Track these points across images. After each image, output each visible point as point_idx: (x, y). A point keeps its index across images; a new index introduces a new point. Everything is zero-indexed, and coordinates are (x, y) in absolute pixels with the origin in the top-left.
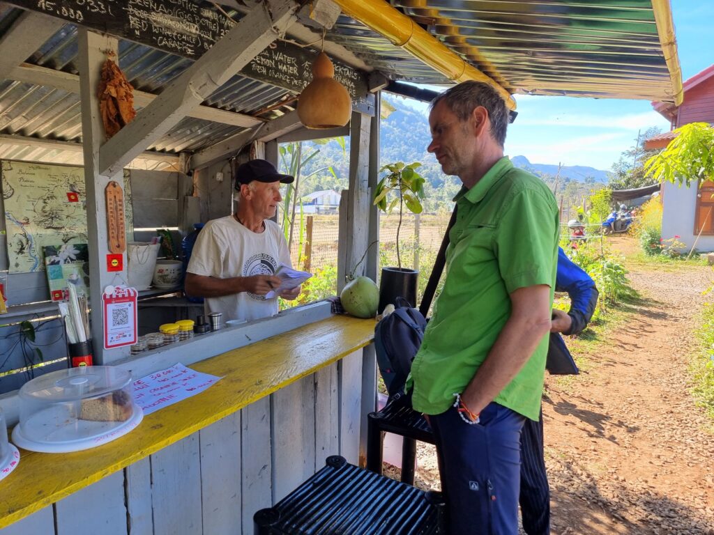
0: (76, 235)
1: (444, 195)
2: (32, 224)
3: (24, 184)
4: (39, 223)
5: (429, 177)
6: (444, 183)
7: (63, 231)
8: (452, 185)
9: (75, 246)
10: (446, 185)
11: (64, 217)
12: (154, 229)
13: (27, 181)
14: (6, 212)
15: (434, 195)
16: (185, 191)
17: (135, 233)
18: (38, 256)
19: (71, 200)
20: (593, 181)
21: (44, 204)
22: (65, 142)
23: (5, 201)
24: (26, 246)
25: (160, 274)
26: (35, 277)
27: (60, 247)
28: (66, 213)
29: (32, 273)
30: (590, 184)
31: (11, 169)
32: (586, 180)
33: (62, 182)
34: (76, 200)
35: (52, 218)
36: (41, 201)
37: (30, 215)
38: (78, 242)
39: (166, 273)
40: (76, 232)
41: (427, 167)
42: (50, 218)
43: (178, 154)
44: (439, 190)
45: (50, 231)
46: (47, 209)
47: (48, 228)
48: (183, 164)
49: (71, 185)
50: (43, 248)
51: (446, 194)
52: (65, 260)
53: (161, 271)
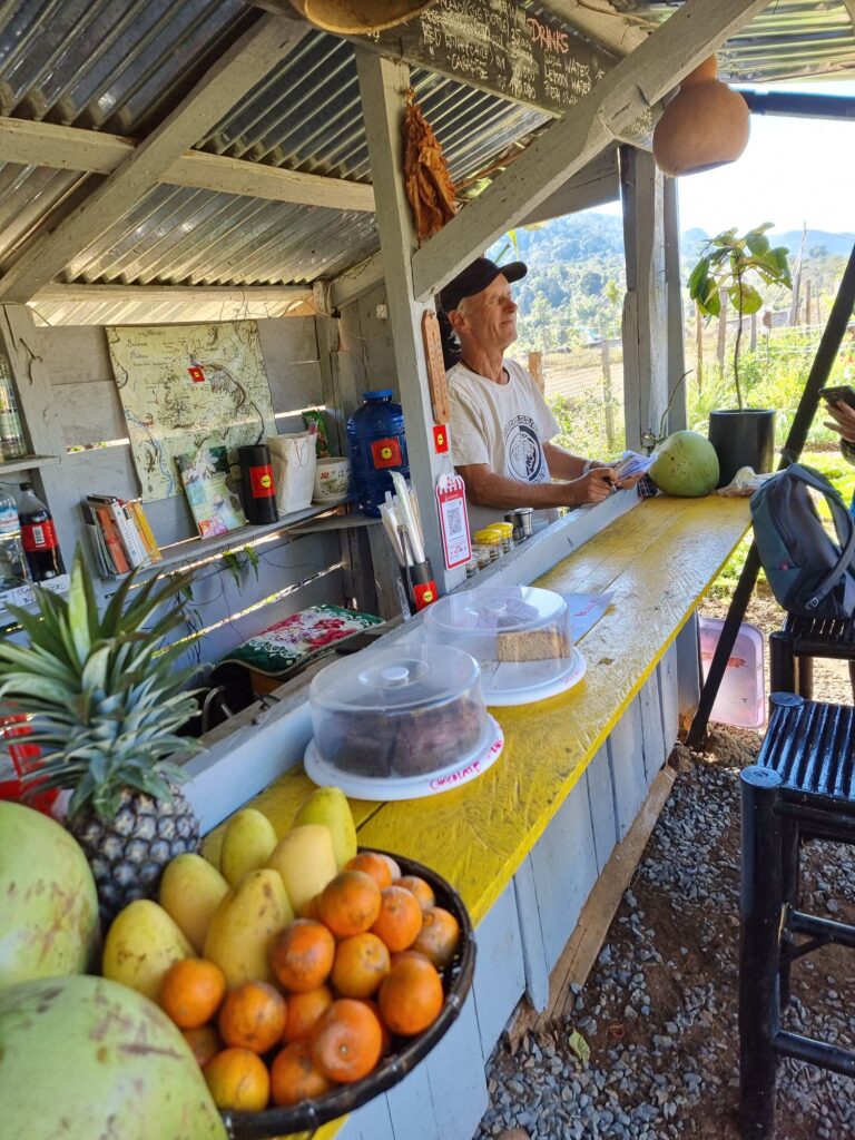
0: (209, 434)
1: (572, 317)
2: (157, 423)
3: (137, 361)
4: (163, 420)
5: (543, 290)
6: (569, 296)
7: (193, 430)
8: (584, 297)
9: (211, 450)
10: (573, 298)
11: (191, 406)
12: (298, 412)
13: (139, 357)
14: (125, 409)
15: (555, 318)
16: (330, 345)
17: (278, 422)
18: (170, 473)
19: (196, 380)
20: (823, 252)
21: (166, 391)
22: (172, 287)
23: (121, 391)
24: (156, 459)
25: (325, 480)
26: (172, 505)
27: (195, 453)
28: (192, 400)
29: (168, 498)
30: (819, 259)
31: (119, 340)
32: (811, 254)
33: (180, 353)
34: (201, 379)
35: (178, 411)
36: (162, 386)
37: (155, 410)
38: (214, 445)
39: (332, 477)
40: (208, 430)
41: (538, 272)
42: (176, 411)
43: (310, 285)
44: (563, 310)
45: (179, 432)
46: (171, 397)
47: (177, 426)
48: (322, 300)
49: (192, 357)
50: (175, 458)
51: (575, 315)
52: (204, 475)
53: (325, 476)
